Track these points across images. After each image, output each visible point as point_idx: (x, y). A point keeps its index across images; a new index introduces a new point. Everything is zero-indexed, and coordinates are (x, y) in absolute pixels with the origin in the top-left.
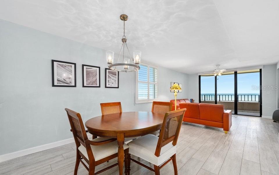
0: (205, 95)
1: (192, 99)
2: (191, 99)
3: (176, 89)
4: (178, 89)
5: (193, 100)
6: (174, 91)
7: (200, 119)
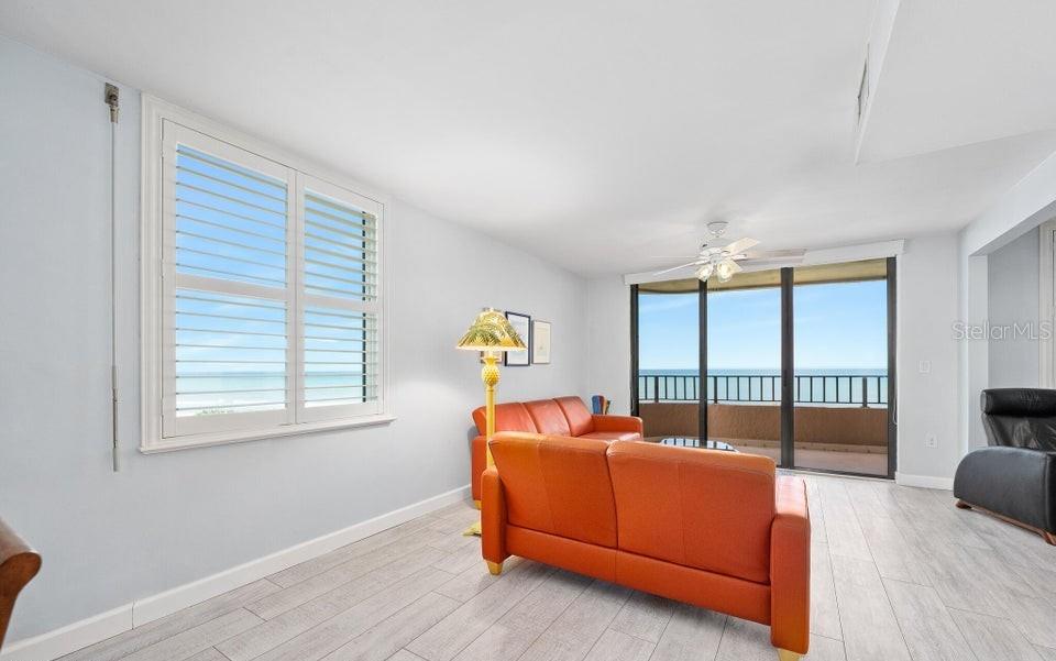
0: (656, 378)
1: (601, 398)
2: (594, 398)
3: (486, 341)
4: (497, 341)
5: (606, 398)
6: (482, 354)
7: (617, 548)
